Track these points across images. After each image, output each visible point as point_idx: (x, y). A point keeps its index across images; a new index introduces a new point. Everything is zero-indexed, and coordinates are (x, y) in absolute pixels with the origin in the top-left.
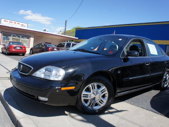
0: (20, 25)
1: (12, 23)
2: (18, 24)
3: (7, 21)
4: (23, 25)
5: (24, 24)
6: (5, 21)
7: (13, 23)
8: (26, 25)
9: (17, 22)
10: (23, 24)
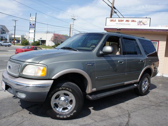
0: (136, 23)
1: (122, 22)
2: (133, 21)
3: (115, 21)
4: (141, 22)
5: (144, 20)
6: (112, 20)
7: (124, 22)
8: (147, 21)
9: (130, 19)
10: (141, 20)
